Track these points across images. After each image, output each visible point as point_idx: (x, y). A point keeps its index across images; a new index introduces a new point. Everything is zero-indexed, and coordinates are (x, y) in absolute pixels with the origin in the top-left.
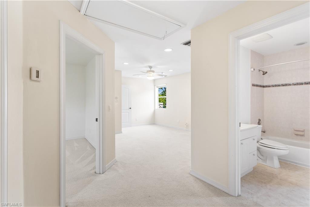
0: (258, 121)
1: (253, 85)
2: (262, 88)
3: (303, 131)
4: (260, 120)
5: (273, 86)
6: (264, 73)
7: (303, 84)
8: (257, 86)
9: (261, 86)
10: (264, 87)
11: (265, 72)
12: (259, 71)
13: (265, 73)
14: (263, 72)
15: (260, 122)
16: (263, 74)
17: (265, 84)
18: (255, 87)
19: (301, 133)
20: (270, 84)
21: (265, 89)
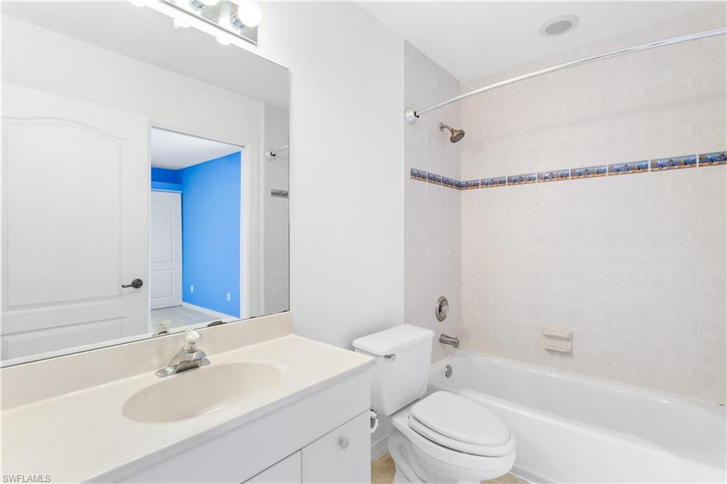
0: (438, 305)
1: (416, 175)
2: (454, 191)
3: (567, 339)
4: (445, 300)
5: (485, 184)
6: (455, 135)
7: (568, 175)
8: (433, 179)
9: (447, 183)
10: (459, 186)
11: (456, 131)
12: (442, 128)
13: (457, 136)
14: (452, 131)
15: (443, 308)
16: (454, 140)
17: (463, 179)
18: (426, 185)
19: (563, 346)
20: (479, 177)
21: (465, 193)
